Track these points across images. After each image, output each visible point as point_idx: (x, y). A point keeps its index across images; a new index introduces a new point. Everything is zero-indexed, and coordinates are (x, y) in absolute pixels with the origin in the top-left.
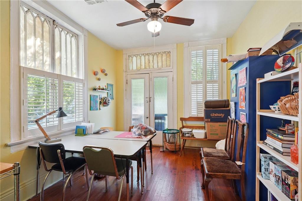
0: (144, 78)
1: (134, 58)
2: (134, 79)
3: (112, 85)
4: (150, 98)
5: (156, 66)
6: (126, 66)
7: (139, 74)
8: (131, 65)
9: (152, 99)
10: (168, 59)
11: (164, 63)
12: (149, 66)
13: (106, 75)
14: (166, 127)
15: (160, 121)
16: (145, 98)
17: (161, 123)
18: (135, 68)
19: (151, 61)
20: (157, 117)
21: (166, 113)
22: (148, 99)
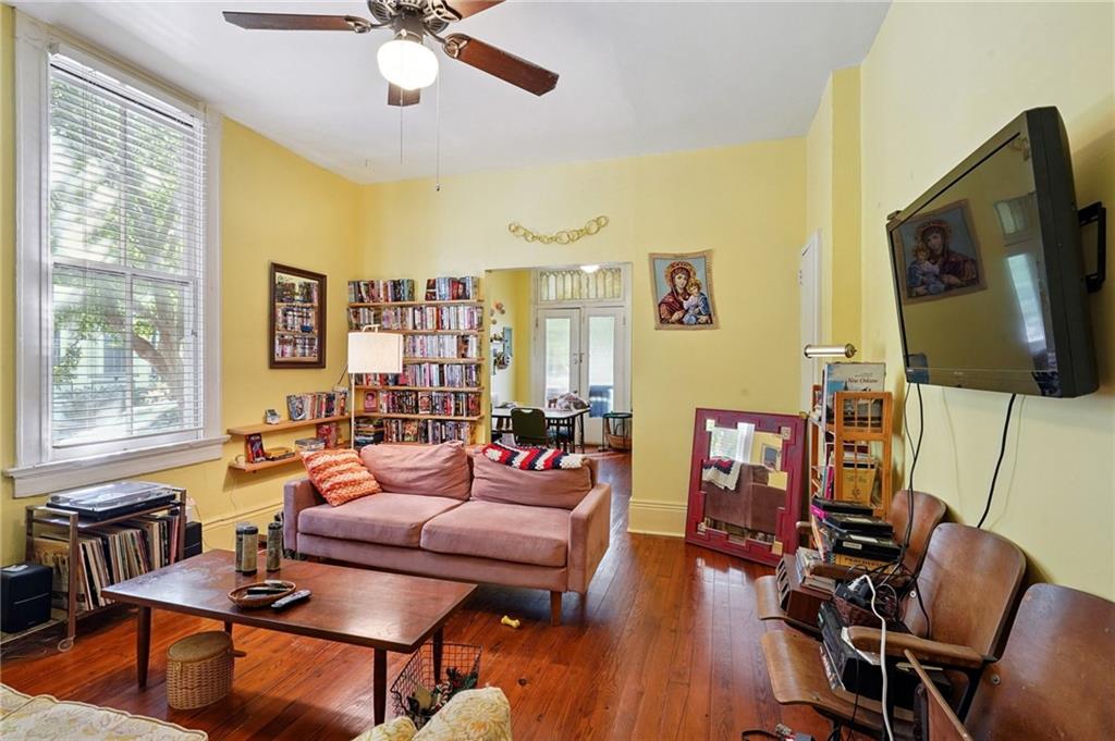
0: (571, 317)
1: (552, 277)
2: (550, 318)
3: (510, 330)
4: (581, 355)
5: (592, 295)
6: (536, 292)
7: (561, 308)
8: (544, 291)
9: (584, 357)
10: (616, 282)
11: (609, 289)
12: (580, 294)
13: (503, 312)
14: (611, 409)
15: (599, 399)
16: (572, 354)
17: (602, 403)
18: (552, 296)
19: (584, 285)
20: (594, 392)
21: (611, 383)
22: (578, 358)
